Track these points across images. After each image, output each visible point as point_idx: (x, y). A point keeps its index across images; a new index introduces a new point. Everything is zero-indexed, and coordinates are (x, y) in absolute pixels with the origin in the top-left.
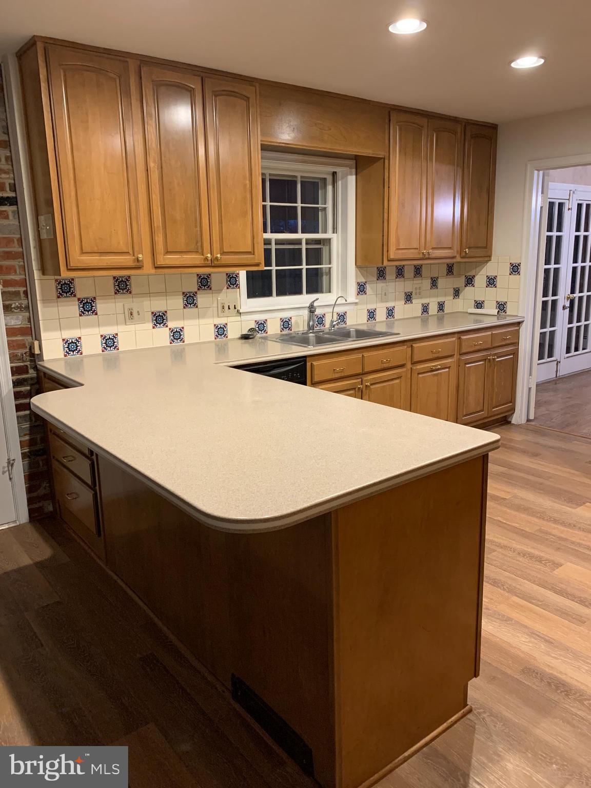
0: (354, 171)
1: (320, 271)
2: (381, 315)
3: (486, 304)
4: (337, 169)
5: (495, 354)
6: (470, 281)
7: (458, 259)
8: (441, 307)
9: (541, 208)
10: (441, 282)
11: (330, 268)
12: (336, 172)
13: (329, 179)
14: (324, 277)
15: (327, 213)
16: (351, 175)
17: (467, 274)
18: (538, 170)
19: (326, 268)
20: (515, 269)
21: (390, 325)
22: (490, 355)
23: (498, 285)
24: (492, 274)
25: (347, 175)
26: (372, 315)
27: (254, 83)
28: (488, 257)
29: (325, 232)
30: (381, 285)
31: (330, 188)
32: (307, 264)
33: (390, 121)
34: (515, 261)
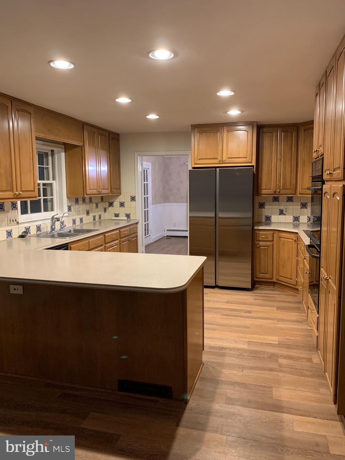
0: (64, 150)
1: (46, 200)
2: (78, 222)
3: (120, 215)
4: (55, 149)
5: (131, 238)
6: (111, 204)
7: (110, 194)
8: (100, 216)
9: (141, 172)
10: (99, 205)
11: (53, 198)
12: (53, 150)
13: (50, 153)
14: (49, 203)
15: (49, 170)
16: (63, 152)
17: (109, 201)
18: (139, 156)
19: (49, 198)
20: (133, 199)
21: (82, 226)
22: (130, 238)
23: (125, 206)
24: (122, 201)
25: (60, 152)
26: (74, 222)
27: (32, 107)
28: (120, 194)
29: (48, 179)
30: (77, 206)
31: (50, 158)
32: (44, 196)
33: (83, 129)
34: (133, 195)
